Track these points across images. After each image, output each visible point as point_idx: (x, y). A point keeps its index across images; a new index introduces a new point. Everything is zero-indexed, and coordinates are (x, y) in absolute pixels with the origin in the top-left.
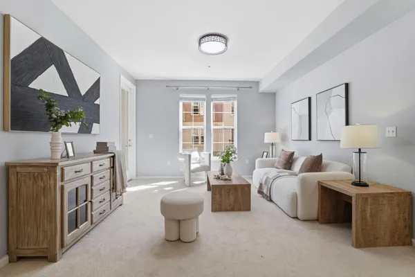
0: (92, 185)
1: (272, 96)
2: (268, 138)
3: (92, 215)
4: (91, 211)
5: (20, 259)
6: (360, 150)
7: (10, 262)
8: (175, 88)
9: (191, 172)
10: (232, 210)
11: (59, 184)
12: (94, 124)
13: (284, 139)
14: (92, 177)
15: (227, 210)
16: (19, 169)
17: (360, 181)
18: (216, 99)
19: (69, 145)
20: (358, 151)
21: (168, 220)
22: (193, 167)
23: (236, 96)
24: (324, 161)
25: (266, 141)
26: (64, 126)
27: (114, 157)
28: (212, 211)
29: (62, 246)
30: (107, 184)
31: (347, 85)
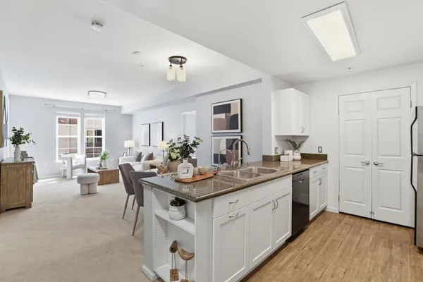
1: (130, 116)
2: (127, 144)
5: (7, 210)
8: (52, 106)
9: (73, 168)
10: (109, 183)
13: (137, 145)
22: (74, 165)
23: (104, 115)
24: (154, 156)
25: (126, 146)
31: (163, 123)
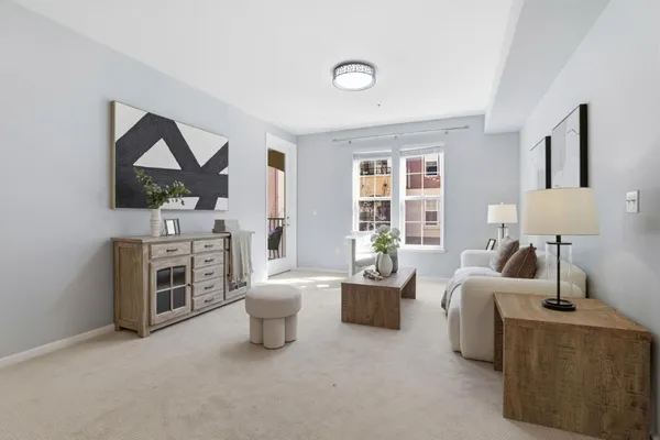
0: (192, 268)
1: (514, 137)
2: (495, 214)
3: (192, 301)
4: (192, 295)
5: (122, 329)
6: (558, 238)
7: (116, 330)
8: (347, 142)
10: (371, 324)
11: (146, 262)
12: (219, 199)
14: (192, 259)
15: (362, 323)
16: (120, 245)
17: (559, 300)
18: (409, 153)
19: (170, 224)
20: (554, 240)
21: (253, 318)
23: (442, 144)
25: (491, 219)
26: (165, 204)
27: (230, 237)
28: (343, 321)
29: (149, 324)
30: (218, 268)
31: (585, 108)
